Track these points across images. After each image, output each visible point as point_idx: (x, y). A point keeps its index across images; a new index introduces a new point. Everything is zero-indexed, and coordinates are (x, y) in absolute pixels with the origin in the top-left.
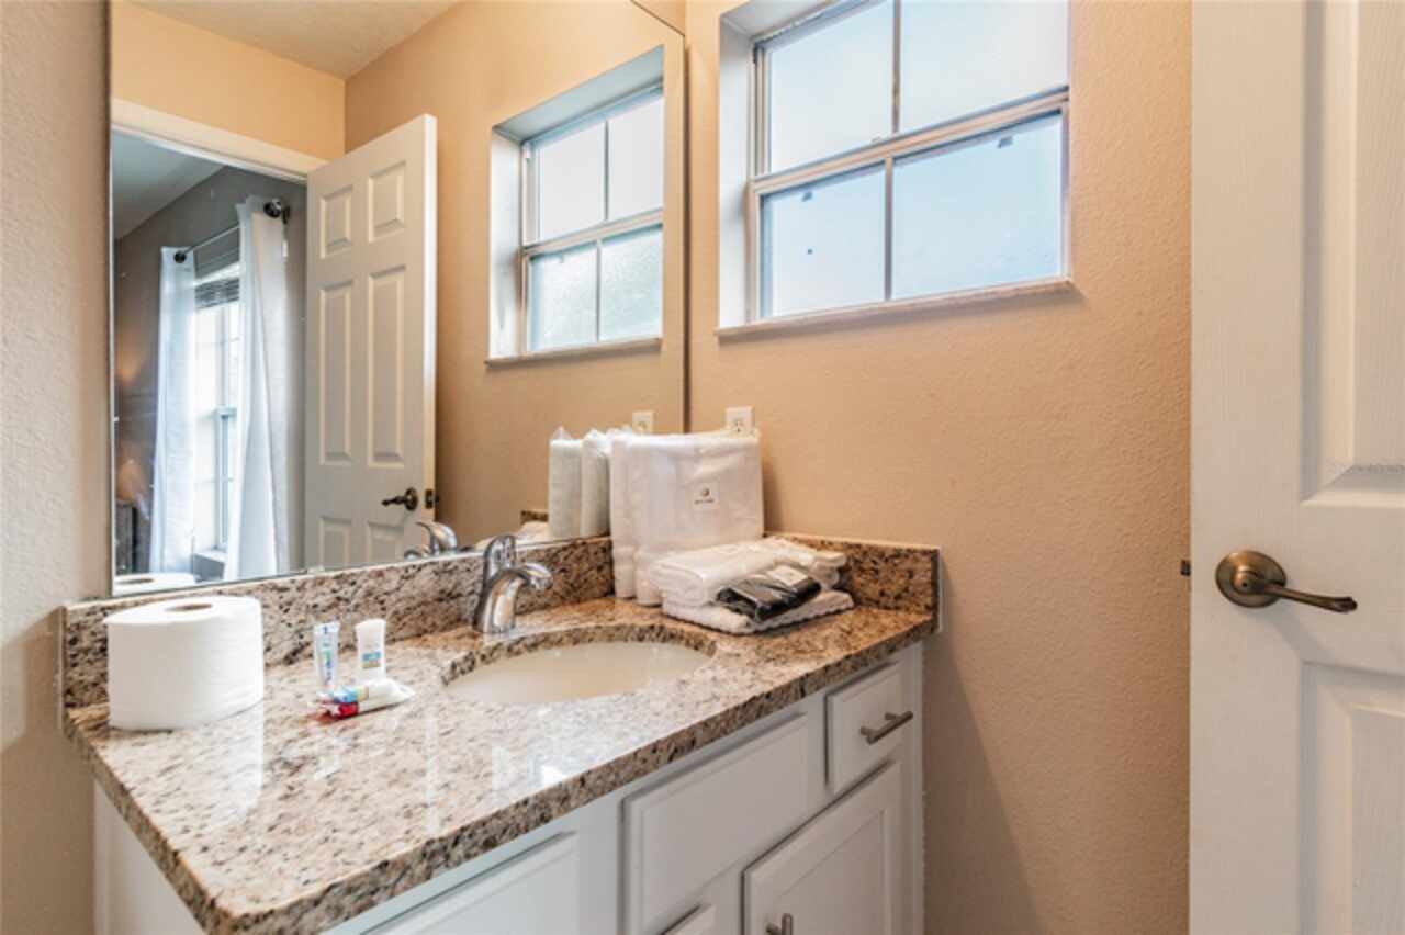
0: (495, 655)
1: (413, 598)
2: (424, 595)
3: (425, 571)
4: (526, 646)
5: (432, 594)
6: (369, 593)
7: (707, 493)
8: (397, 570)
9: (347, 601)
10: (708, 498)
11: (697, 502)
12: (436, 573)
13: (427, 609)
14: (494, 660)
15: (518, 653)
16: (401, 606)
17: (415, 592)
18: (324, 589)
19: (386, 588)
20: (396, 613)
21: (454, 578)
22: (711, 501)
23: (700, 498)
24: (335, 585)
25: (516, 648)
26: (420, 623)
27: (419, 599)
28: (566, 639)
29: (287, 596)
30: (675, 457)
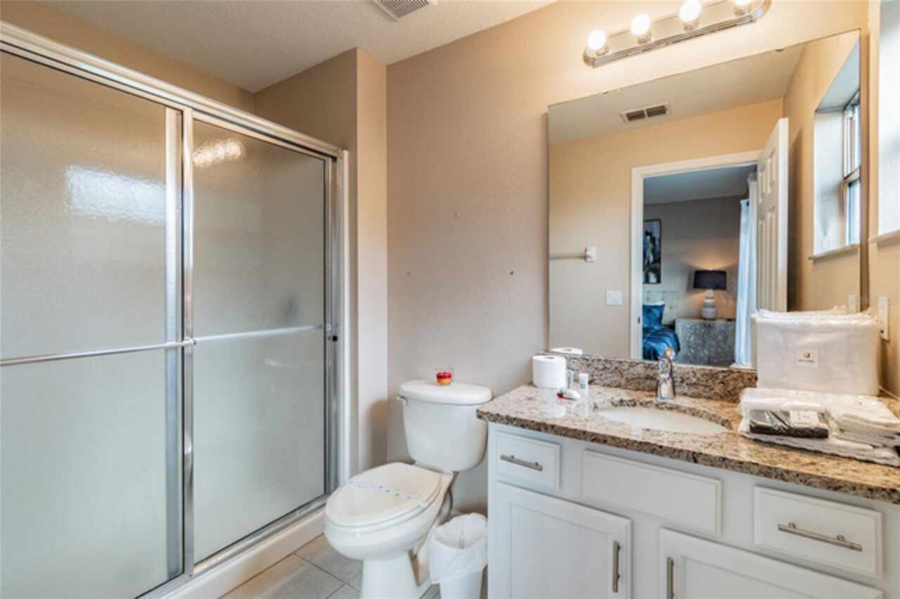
0: (649, 405)
1: (634, 374)
2: (639, 374)
3: (640, 365)
4: (666, 407)
5: (642, 376)
6: (616, 368)
7: (809, 356)
8: (628, 362)
9: (609, 369)
10: (809, 359)
11: (800, 361)
12: (645, 367)
13: (641, 381)
14: (648, 407)
15: (662, 409)
16: (630, 377)
17: (635, 373)
18: (600, 363)
19: (623, 368)
20: (627, 379)
21: (654, 371)
22: (812, 361)
23: (803, 358)
24: (604, 363)
25: (660, 406)
26: (637, 385)
27: (637, 376)
28: (688, 411)
29: (589, 362)
30: (784, 330)
